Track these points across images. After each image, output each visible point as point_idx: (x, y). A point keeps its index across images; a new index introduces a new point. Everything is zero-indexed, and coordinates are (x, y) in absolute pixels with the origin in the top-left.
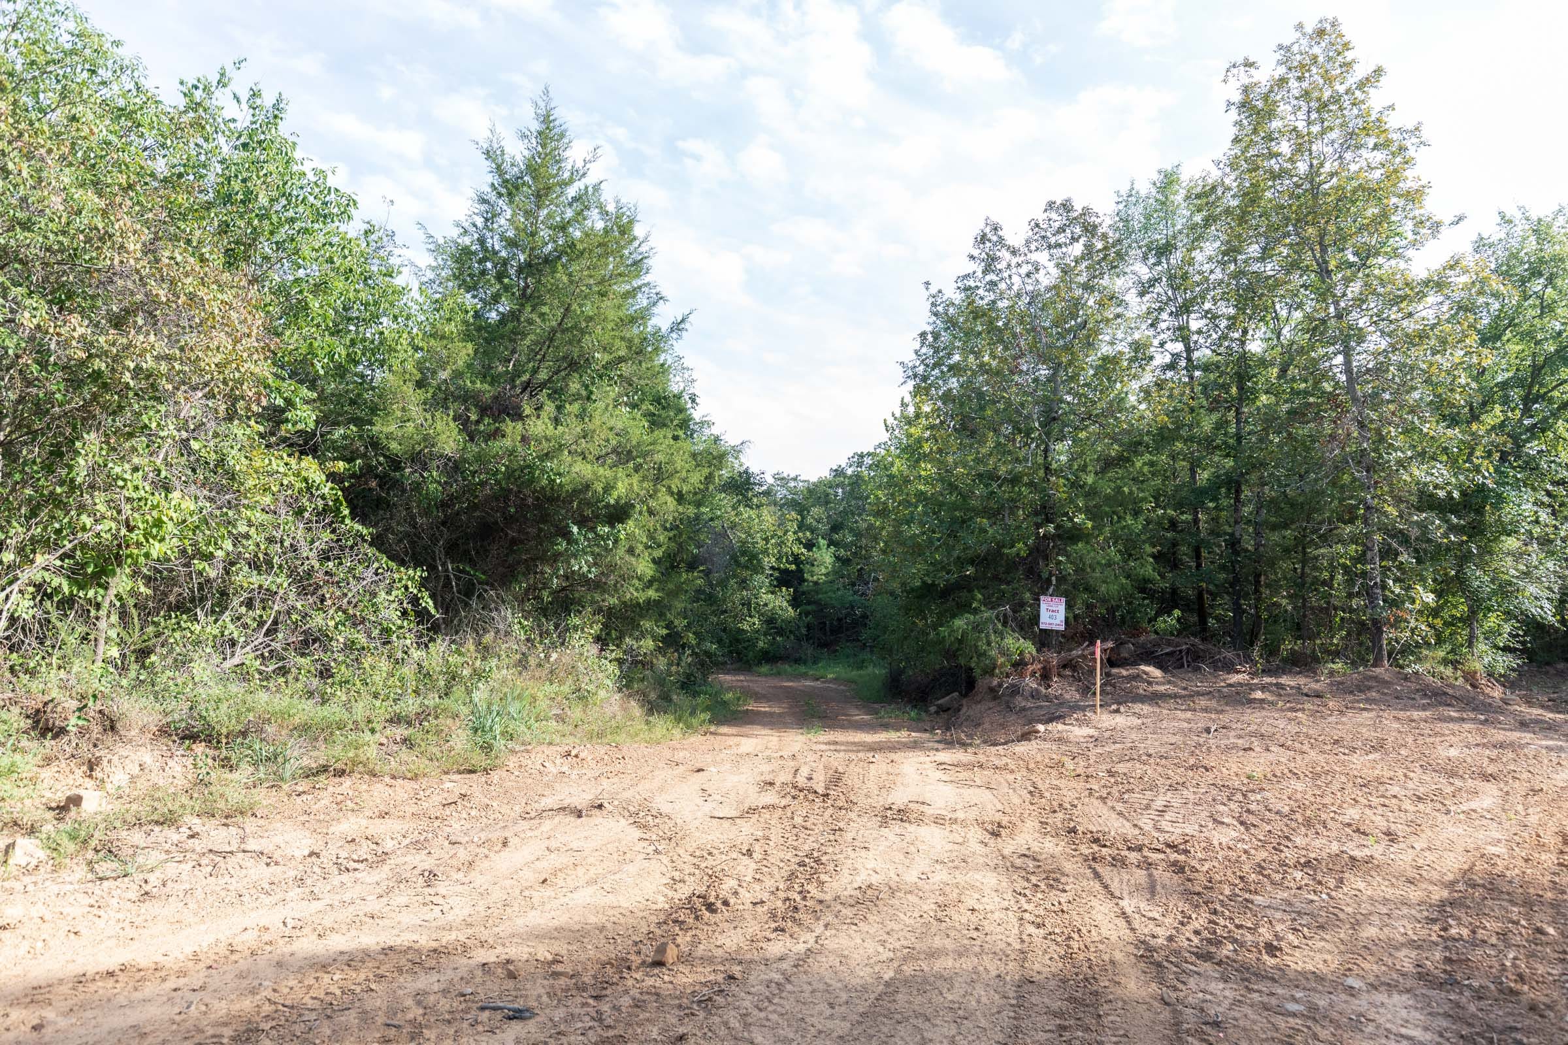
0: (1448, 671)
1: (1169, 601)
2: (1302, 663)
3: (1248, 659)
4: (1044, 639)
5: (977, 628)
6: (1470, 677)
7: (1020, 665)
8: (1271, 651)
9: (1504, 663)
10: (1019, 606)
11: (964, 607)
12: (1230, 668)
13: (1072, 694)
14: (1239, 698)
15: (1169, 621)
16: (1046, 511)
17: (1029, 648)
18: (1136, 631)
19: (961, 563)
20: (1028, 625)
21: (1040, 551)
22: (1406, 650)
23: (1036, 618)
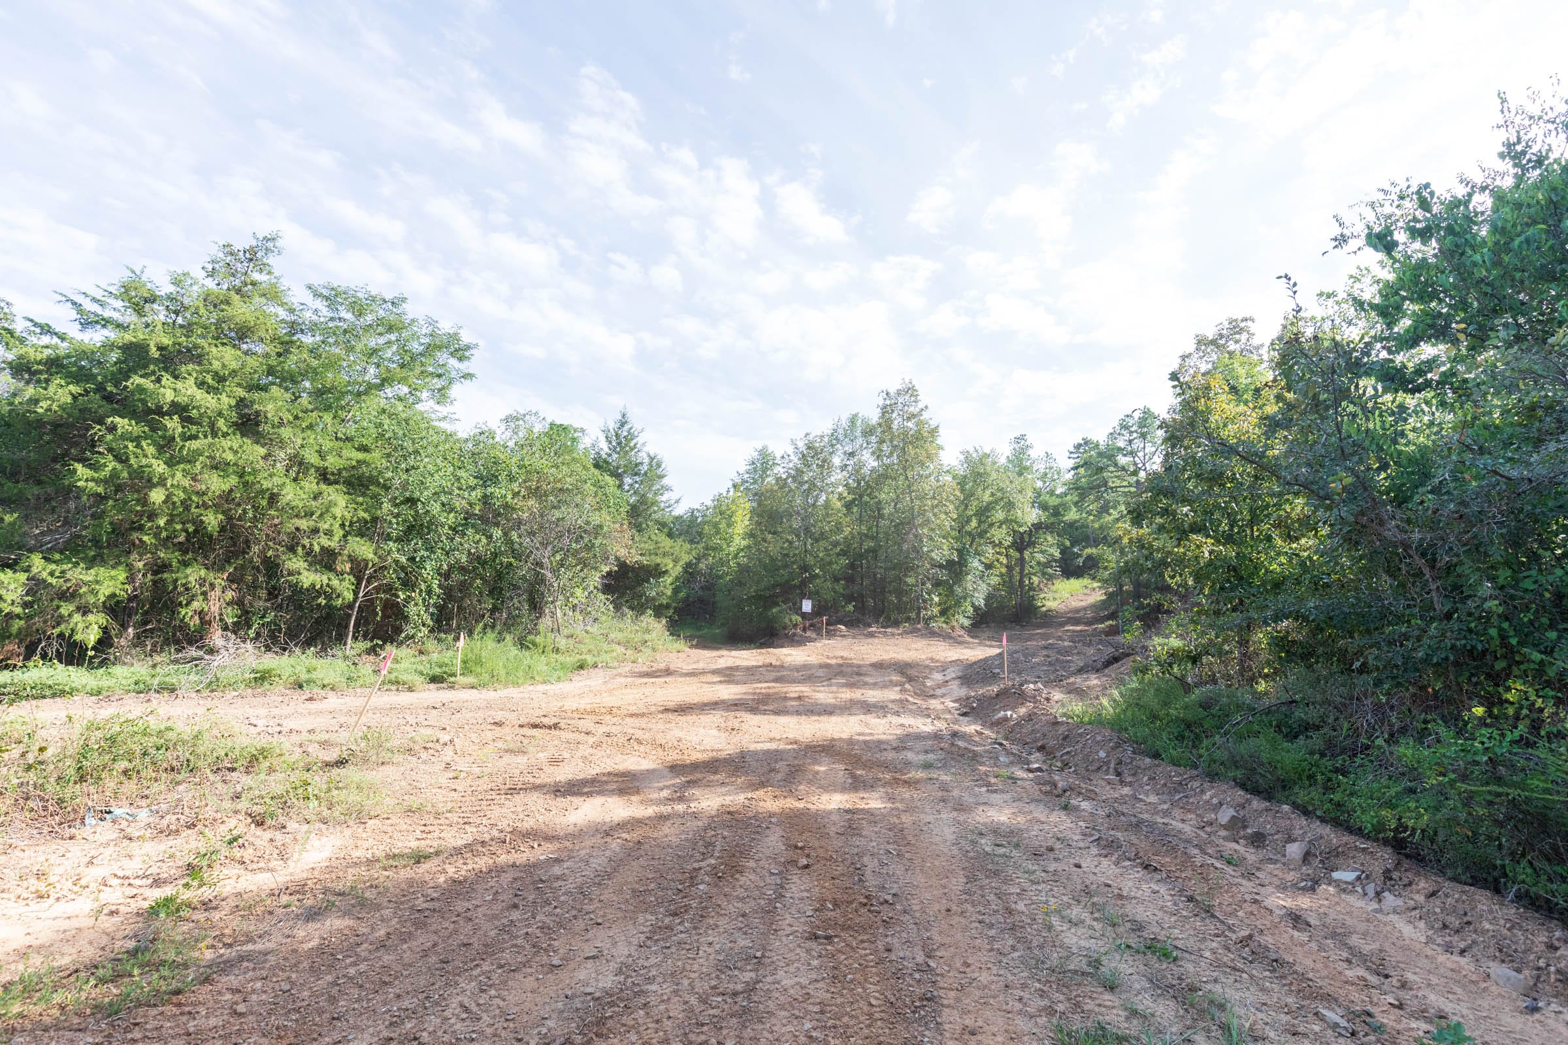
0: (944, 626)
1: (849, 598)
2: (896, 624)
3: (877, 622)
4: (804, 616)
5: (780, 612)
6: (953, 628)
7: (795, 626)
8: (888, 618)
9: (967, 622)
10: (794, 604)
11: (776, 604)
12: (870, 626)
13: (814, 635)
14: (871, 635)
15: (850, 608)
16: (805, 568)
17: (799, 619)
18: (837, 611)
19: (774, 586)
20: (798, 610)
21: (804, 583)
22: (930, 618)
23: (801, 608)
